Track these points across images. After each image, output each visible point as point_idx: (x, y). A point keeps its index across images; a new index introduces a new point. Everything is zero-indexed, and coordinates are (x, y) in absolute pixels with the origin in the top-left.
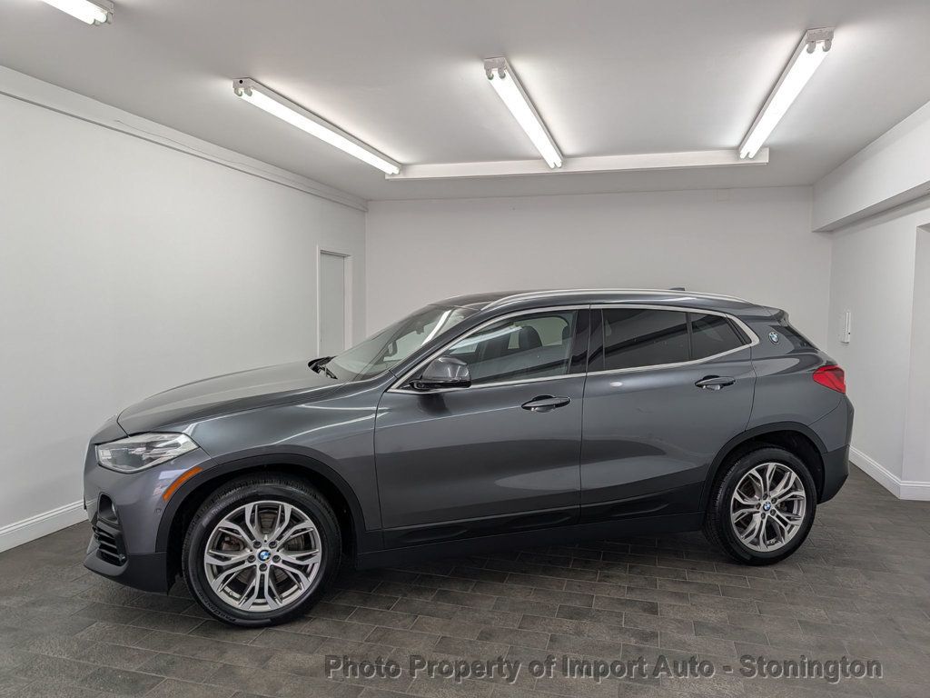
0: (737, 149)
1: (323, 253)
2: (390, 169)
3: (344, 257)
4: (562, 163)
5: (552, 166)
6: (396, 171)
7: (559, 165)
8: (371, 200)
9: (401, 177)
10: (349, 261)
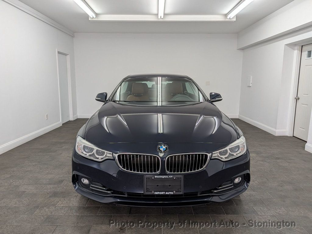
0: (226, 15)
1: (59, 53)
3: (66, 55)
5: (159, 18)
6: (94, 17)
7: (162, 17)
8: (76, 32)
9: (96, 19)
10: (68, 57)
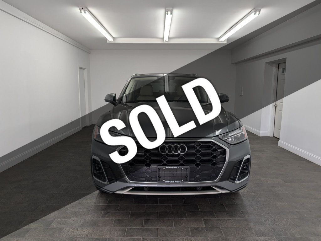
0: (218, 39)
1: (80, 68)
2: (110, 39)
3: (84, 69)
4: (168, 40)
5: (165, 41)
6: (112, 40)
7: (167, 41)
8: (91, 49)
9: (113, 42)
10: (86, 71)
